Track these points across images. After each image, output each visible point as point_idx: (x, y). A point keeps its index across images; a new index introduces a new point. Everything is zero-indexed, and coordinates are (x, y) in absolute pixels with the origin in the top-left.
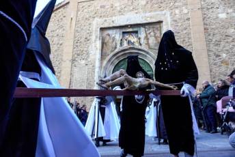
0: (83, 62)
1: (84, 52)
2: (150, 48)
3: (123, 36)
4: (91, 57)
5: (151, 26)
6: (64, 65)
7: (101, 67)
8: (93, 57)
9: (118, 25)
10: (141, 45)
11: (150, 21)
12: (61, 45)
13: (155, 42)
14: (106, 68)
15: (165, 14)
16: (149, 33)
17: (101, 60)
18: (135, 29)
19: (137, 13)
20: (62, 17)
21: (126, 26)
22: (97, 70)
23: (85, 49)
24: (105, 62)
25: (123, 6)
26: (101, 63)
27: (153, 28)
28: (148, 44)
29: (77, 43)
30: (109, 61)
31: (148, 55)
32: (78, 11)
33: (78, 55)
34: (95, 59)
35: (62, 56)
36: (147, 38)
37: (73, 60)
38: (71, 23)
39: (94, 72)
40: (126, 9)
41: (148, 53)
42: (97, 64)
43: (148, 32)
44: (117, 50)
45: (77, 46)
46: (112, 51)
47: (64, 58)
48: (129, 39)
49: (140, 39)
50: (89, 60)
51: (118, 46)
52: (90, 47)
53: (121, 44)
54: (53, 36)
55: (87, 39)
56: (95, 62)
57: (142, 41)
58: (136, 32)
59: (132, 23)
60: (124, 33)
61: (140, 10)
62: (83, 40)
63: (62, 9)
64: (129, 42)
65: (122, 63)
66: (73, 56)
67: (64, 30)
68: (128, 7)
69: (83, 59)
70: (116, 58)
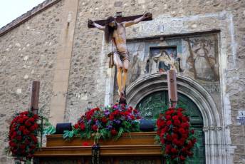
0: (85, 98)
1: (87, 81)
2: (196, 77)
3: (152, 55)
4: (98, 90)
5: (200, 39)
6: (54, 101)
8: (100, 91)
9: (142, 36)
10: (181, 70)
11: (199, 30)
12: (51, 67)
13: (205, 67)
15: (224, 18)
16: (196, 51)
17: (114, 95)
18: (172, 44)
19: (174, 16)
20: (53, 20)
21: (156, 38)
23: (88, 76)
25: (151, 4)
27: (203, 41)
28: (193, 70)
29: (75, 65)
32: (79, 10)
33: (77, 85)
34: (104, 94)
35: (52, 86)
36: (191, 59)
37: (69, 94)
38: (67, 31)
40: (156, 9)
41: (192, 86)
43: (194, 49)
44: (140, 80)
45: (75, 70)
46: (132, 81)
47: (55, 90)
48: (162, 59)
49: (179, 60)
50: (94, 94)
51: (142, 73)
52: (97, 73)
53: (148, 68)
54: (38, 53)
55: (92, 60)
56: (103, 99)
57: (184, 64)
58: (174, 48)
59: (166, 33)
60: (152, 49)
61: (181, 11)
62: (85, 60)
63: (54, 7)
64: (161, 66)
66: (69, 86)
67: (56, 42)
68: (160, 5)
69: (85, 93)
70: (139, 92)
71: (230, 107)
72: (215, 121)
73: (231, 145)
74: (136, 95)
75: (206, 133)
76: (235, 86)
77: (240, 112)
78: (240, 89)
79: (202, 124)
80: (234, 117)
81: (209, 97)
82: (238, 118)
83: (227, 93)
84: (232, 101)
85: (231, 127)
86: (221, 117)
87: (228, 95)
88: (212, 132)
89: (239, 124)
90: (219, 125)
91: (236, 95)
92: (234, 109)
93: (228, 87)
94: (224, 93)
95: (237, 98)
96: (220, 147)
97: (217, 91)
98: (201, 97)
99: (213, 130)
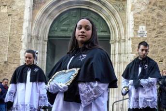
0: (5, 10)
7: (32, 20)
8: (20, 5)
14: (40, 23)
17: (33, 9)
22: (26, 24)
24: (39, 13)
26: (33, 14)
30: (46, 11)
31: (104, 8)
34: (23, 7)
39: (21, 27)
42: (27, 15)
50: (14, 8)
56: (23, 12)
65: (64, 16)
69: (5, 6)
70: (56, 8)
71: (133, 23)
72: (120, 35)
73: (132, 53)
74: (54, 10)
75: (112, 45)
76: (138, 6)
77: (140, 27)
78: (143, 8)
79: (110, 38)
80: (135, 31)
81: (117, 14)
82: (139, 32)
83: (132, 11)
84: (135, 18)
85: (132, 39)
86: (125, 31)
87: (132, 13)
88: (117, 44)
89: (139, 36)
90: (123, 38)
91: (139, 13)
92: (136, 25)
93: (133, 6)
94: (129, 11)
95: (139, 16)
96: (122, 55)
97: (124, 10)
98: (110, 14)
99: (118, 42)
